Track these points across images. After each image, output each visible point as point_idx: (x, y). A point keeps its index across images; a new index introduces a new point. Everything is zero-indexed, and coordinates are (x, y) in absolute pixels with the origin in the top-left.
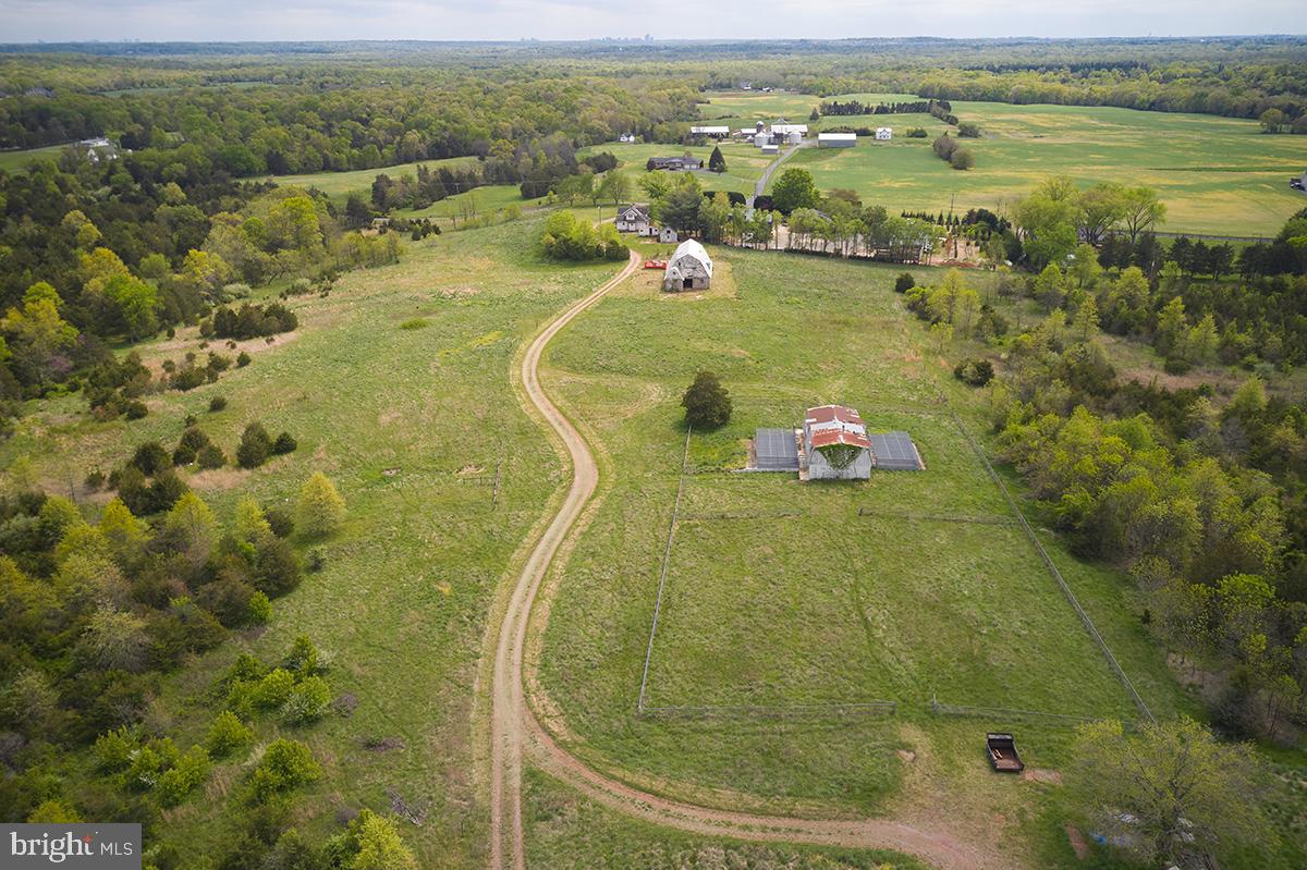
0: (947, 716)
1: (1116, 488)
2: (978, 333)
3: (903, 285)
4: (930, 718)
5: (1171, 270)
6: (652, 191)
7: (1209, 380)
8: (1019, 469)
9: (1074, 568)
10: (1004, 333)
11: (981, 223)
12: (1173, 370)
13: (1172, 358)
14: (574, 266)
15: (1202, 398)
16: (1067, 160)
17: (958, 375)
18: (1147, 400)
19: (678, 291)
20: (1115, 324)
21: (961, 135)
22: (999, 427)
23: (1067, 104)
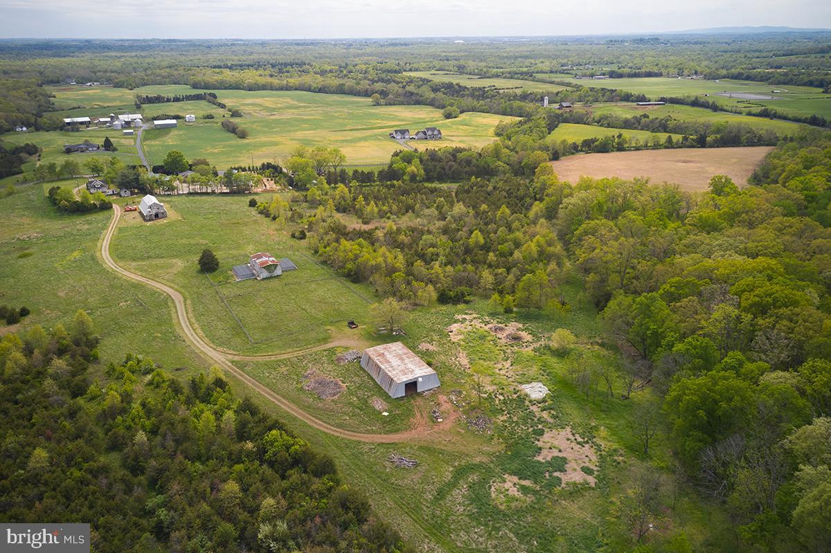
0: (336, 322)
1: (360, 260)
2: (292, 219)
3: (253, 204)
4: (332, 323)
5: (354, 183)
6: (93, 169)
7: (377, 225)
8: (328, 262)
9: (353, 286)
10: (302, 218)
11: (270, 169)
12: (365, 223)
13: (363, 219)
14: (83, 215)
15: (377, 230)
16: (291, 129)
17: (293, 236)
18: (360, 234)
19: (153, 220)
20: (341, 209)
21: (232, 116)
22: (316, 252)
23: (277, 90)
